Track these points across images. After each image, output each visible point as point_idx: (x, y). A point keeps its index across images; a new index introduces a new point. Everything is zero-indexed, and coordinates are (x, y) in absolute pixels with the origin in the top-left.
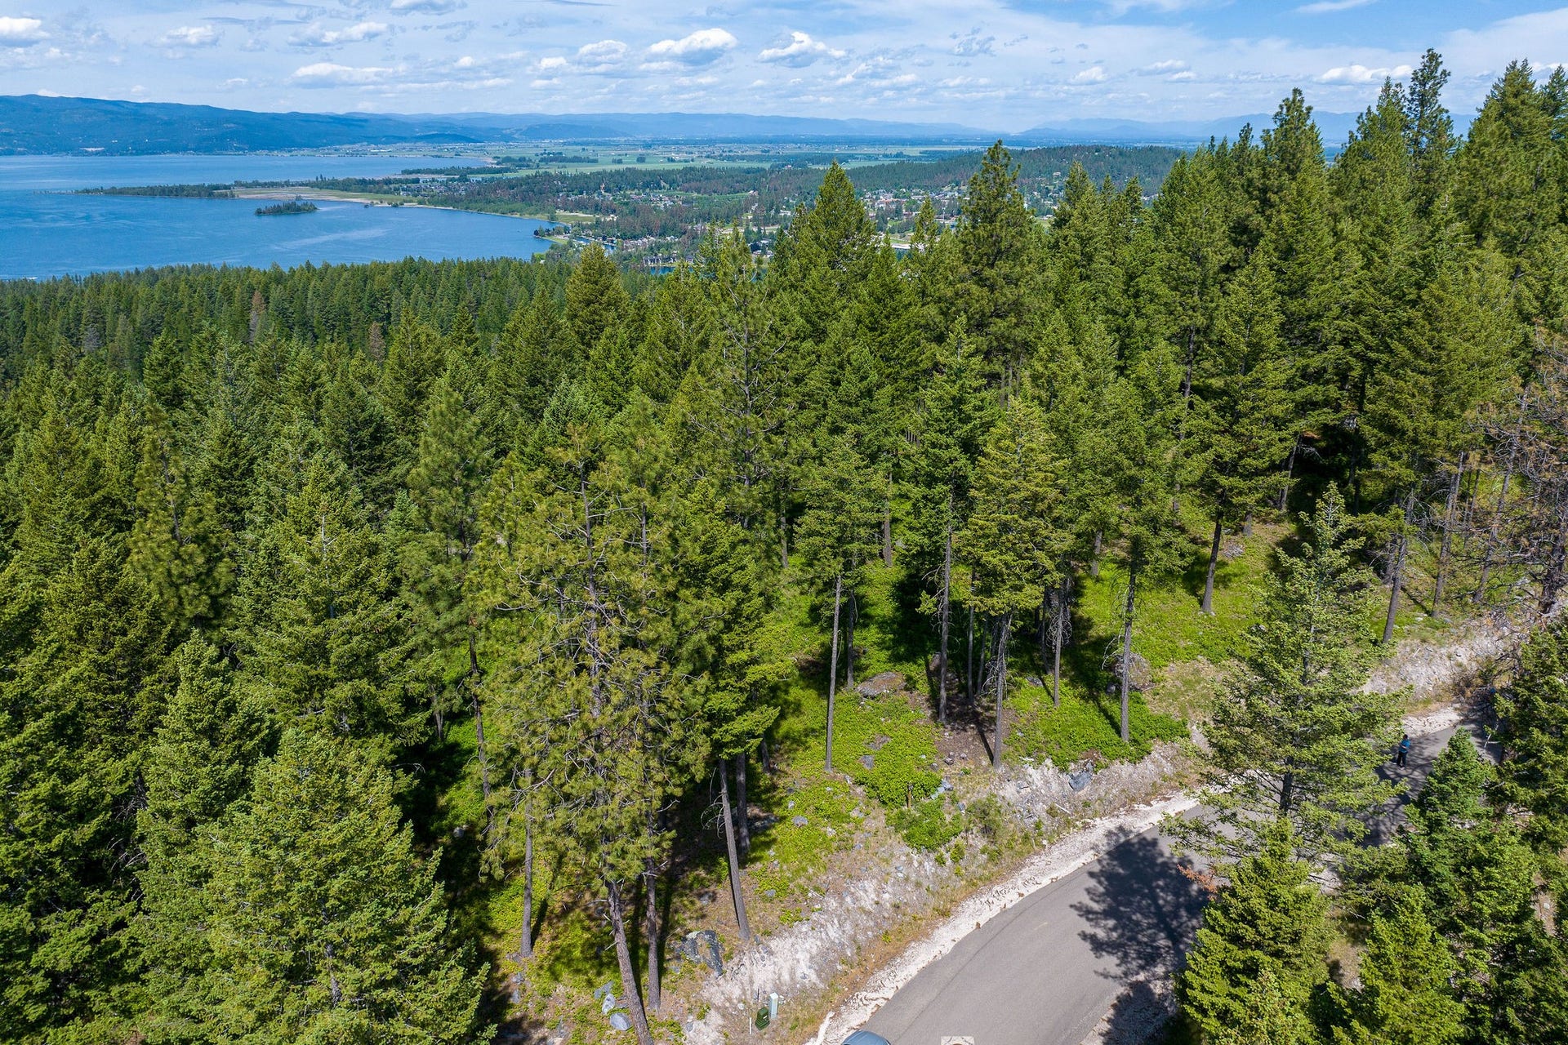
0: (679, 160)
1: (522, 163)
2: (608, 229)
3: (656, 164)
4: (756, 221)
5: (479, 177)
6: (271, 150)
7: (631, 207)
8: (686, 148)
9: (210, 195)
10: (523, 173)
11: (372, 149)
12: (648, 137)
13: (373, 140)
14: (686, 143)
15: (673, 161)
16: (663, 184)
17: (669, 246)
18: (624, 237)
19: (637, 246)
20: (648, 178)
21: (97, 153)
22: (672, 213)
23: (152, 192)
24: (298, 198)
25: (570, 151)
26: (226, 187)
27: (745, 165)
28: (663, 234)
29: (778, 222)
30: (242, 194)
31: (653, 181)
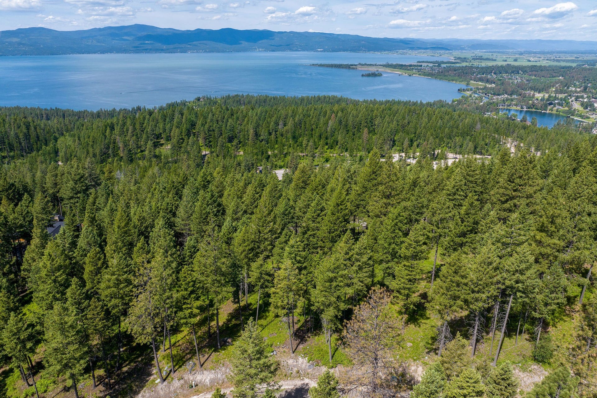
0: (534, 61)
1: (464, 60)
2: (489, 90)
3: (523, 63)
4: (556, 92)
5: (445, 65)
6: (375, 51)
7: (501, 81)
8: (538, 55)
9: (349, 68)
10: (464, 64)
11: (410, 52)
12: (522, 50)
13: (412, 48)
14: (540, 53)
15: (530, 61)
16: (520, 72)
17: (512, 100)
18: (494, 94)
19: (498, 99)
20: (514, 69)
21: (321, 51)
22: (519, 86)
23: (332, 66)
24: (377, 71)
25: (485, 56)
26: (356, 65)
27: (563, 64)
28: (511, 95)
29: (567, 93)
30: (360, 68)
31: (516, 70)
